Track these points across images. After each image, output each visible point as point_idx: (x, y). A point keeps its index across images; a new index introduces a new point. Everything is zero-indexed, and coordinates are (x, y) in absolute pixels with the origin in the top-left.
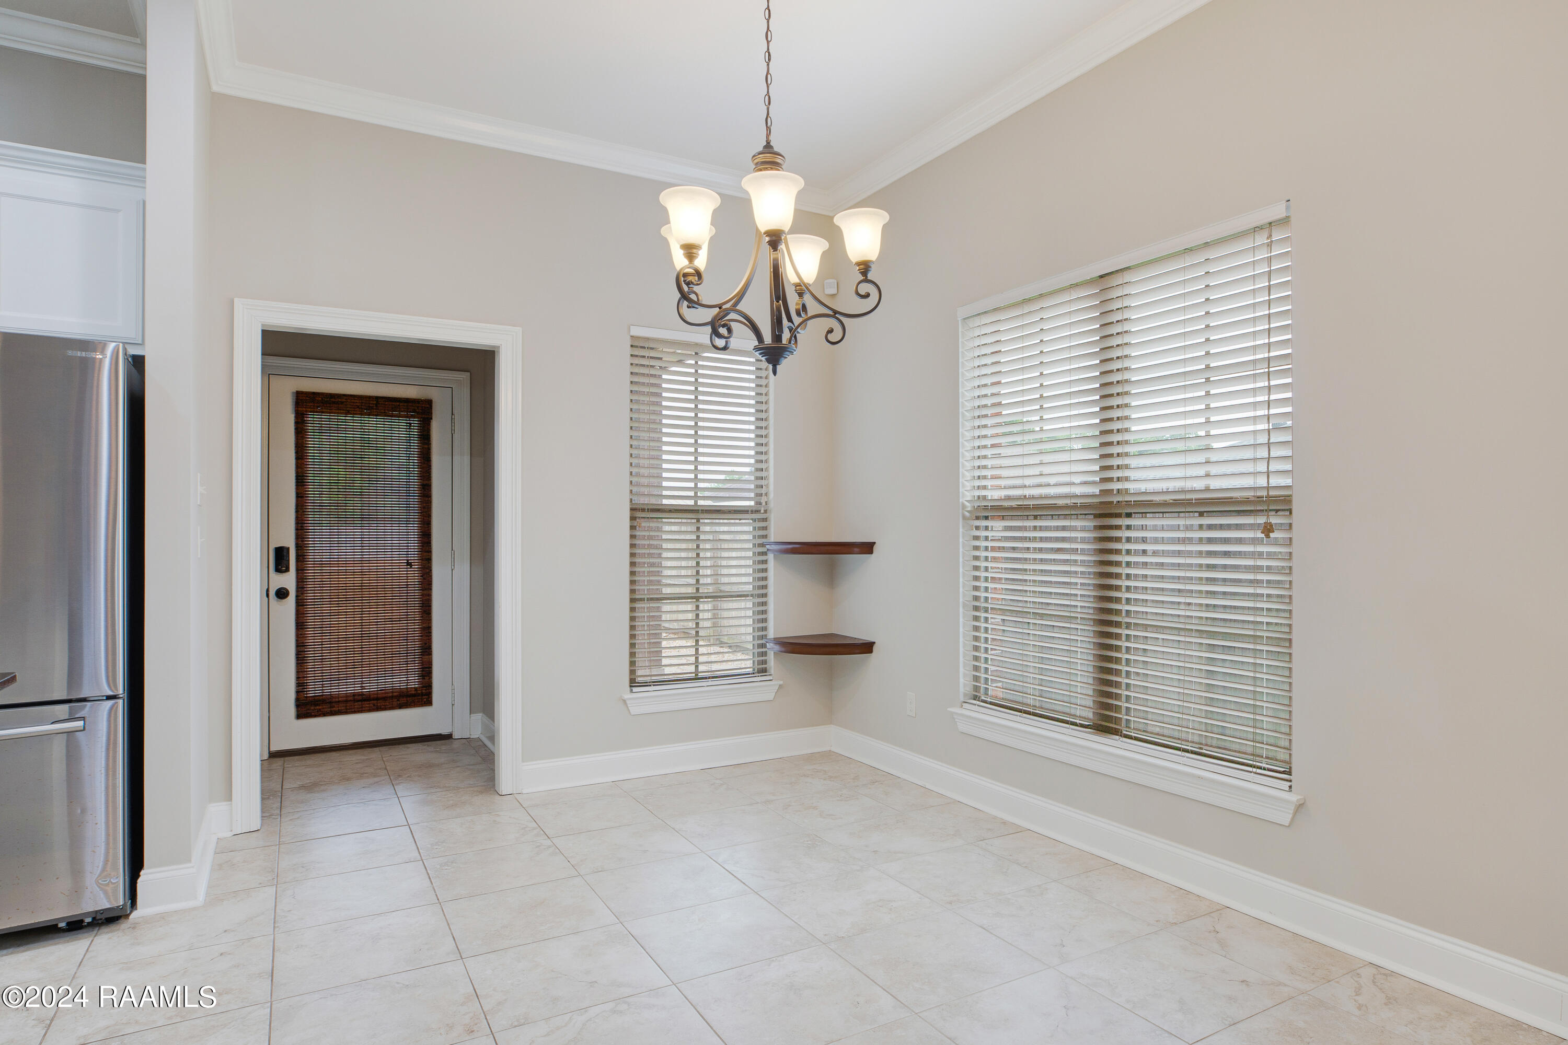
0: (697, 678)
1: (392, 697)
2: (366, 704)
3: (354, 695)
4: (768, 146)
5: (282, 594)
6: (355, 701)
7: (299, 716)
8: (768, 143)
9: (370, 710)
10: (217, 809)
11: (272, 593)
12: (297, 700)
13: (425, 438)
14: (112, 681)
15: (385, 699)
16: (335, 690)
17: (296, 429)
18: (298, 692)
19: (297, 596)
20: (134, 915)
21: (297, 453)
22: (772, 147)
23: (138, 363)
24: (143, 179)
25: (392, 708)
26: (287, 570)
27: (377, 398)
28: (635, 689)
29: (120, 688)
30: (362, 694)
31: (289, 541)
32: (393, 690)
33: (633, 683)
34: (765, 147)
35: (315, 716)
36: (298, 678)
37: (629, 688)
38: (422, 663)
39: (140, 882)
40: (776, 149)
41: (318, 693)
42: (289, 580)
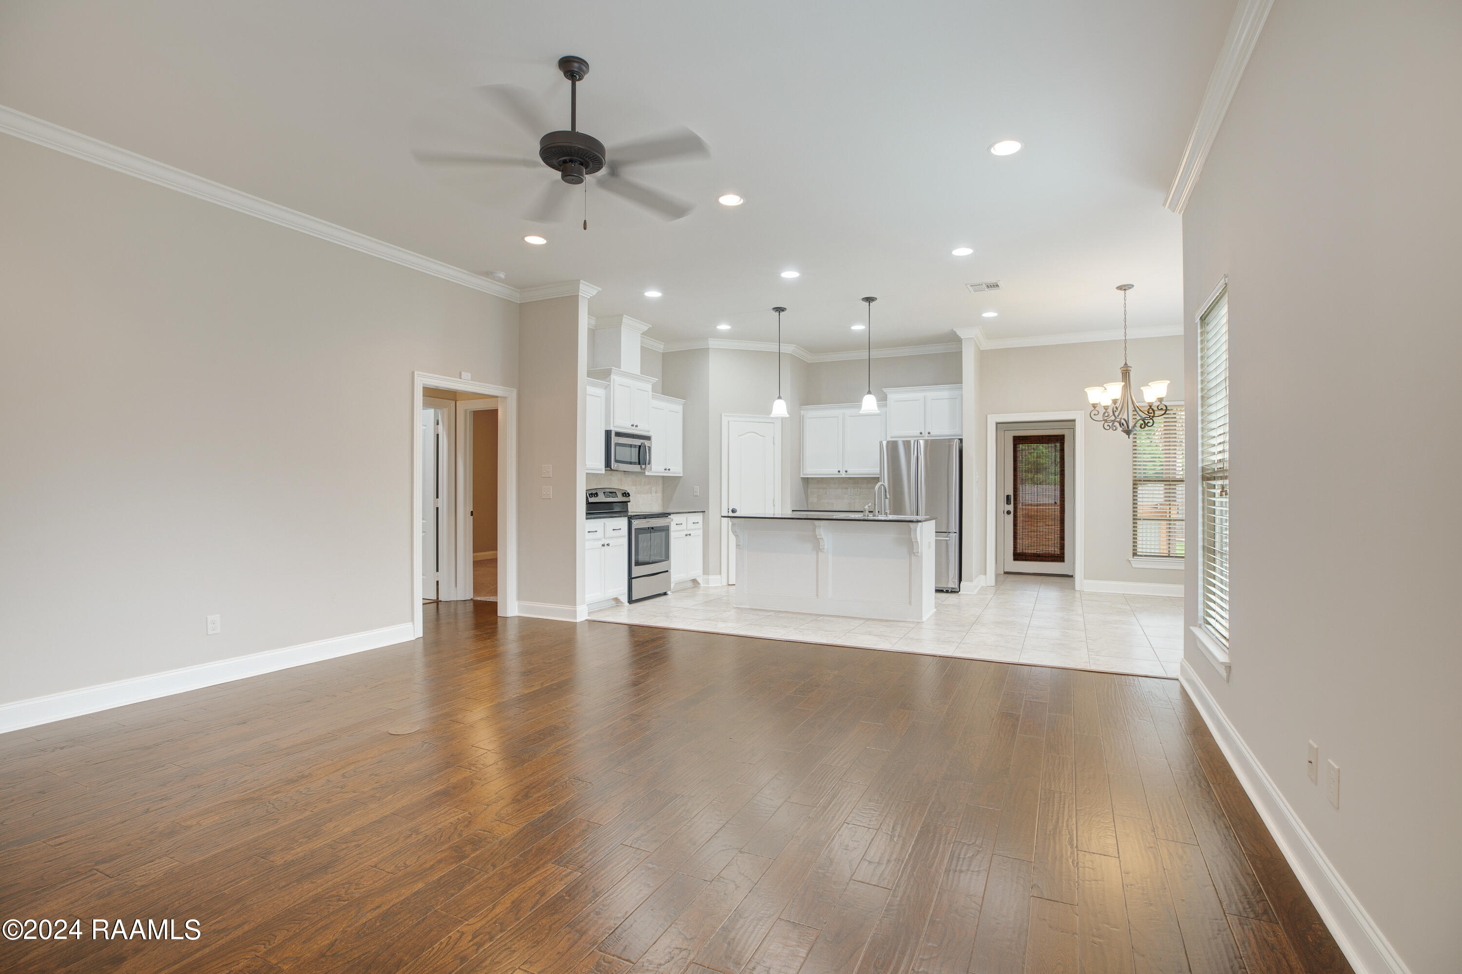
0: (1169, 556)
1: (1049, 557)
2: (1039, 558)
3: (1034, 554)
4: (1126, 364)
5: (1009, 513)
6: (1034, 556)
7: (1015, 559)
8: (1126, 363)
9: (1040, 561)
10: (982, 577)
11: (1005, 512)
12: (1014, 553)
13: (1062, 450)
14: (955, 529)
15: (1045, 557)
16: (1027, 551)
17: (1014, 450)
18: (1014, 550)
19: (1014, 514)
20: (959, 593)
21: (1014, 459)
22: (1127, 365)
23: (961, 440)
24: (962, 388)
25: (1049, 561)
26: (1010, 504)
27: (1042, 436)
28: (1135, 557)
29: (957, 531)
30: (1037, 554)
31: (1011, 493)
32: (1049, 554)
33: (1135, 554)
34: (1125, 365)
35: (1020, 560)
36: (1014, 545)
37: (1132, 556)
38: (1060, 544)
39: (961, 584)
40: (1129, 365)
41: (1021, 551)
42: (1011, 508)
